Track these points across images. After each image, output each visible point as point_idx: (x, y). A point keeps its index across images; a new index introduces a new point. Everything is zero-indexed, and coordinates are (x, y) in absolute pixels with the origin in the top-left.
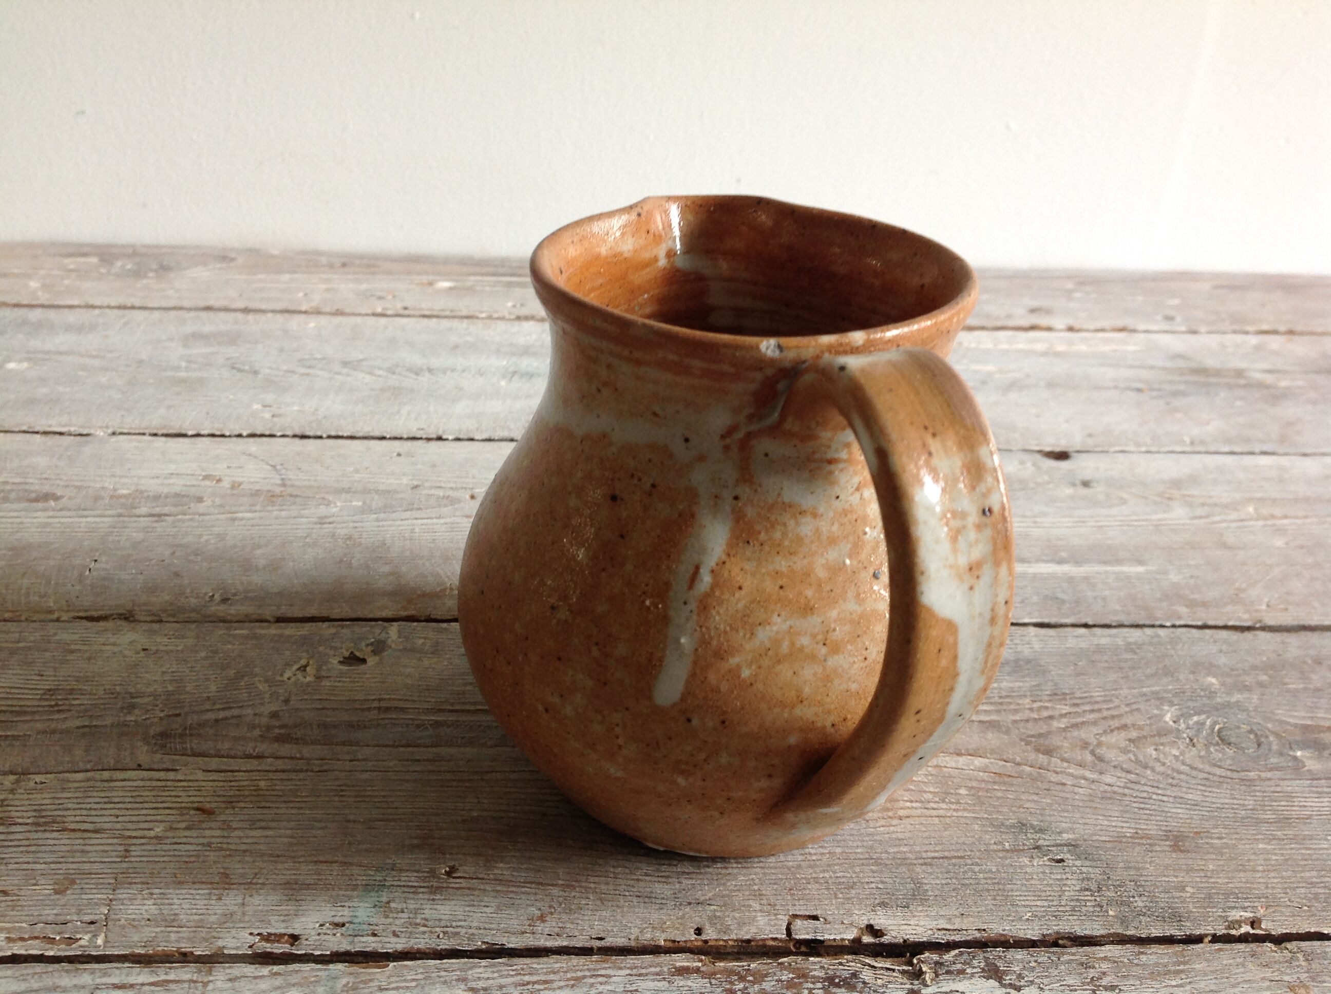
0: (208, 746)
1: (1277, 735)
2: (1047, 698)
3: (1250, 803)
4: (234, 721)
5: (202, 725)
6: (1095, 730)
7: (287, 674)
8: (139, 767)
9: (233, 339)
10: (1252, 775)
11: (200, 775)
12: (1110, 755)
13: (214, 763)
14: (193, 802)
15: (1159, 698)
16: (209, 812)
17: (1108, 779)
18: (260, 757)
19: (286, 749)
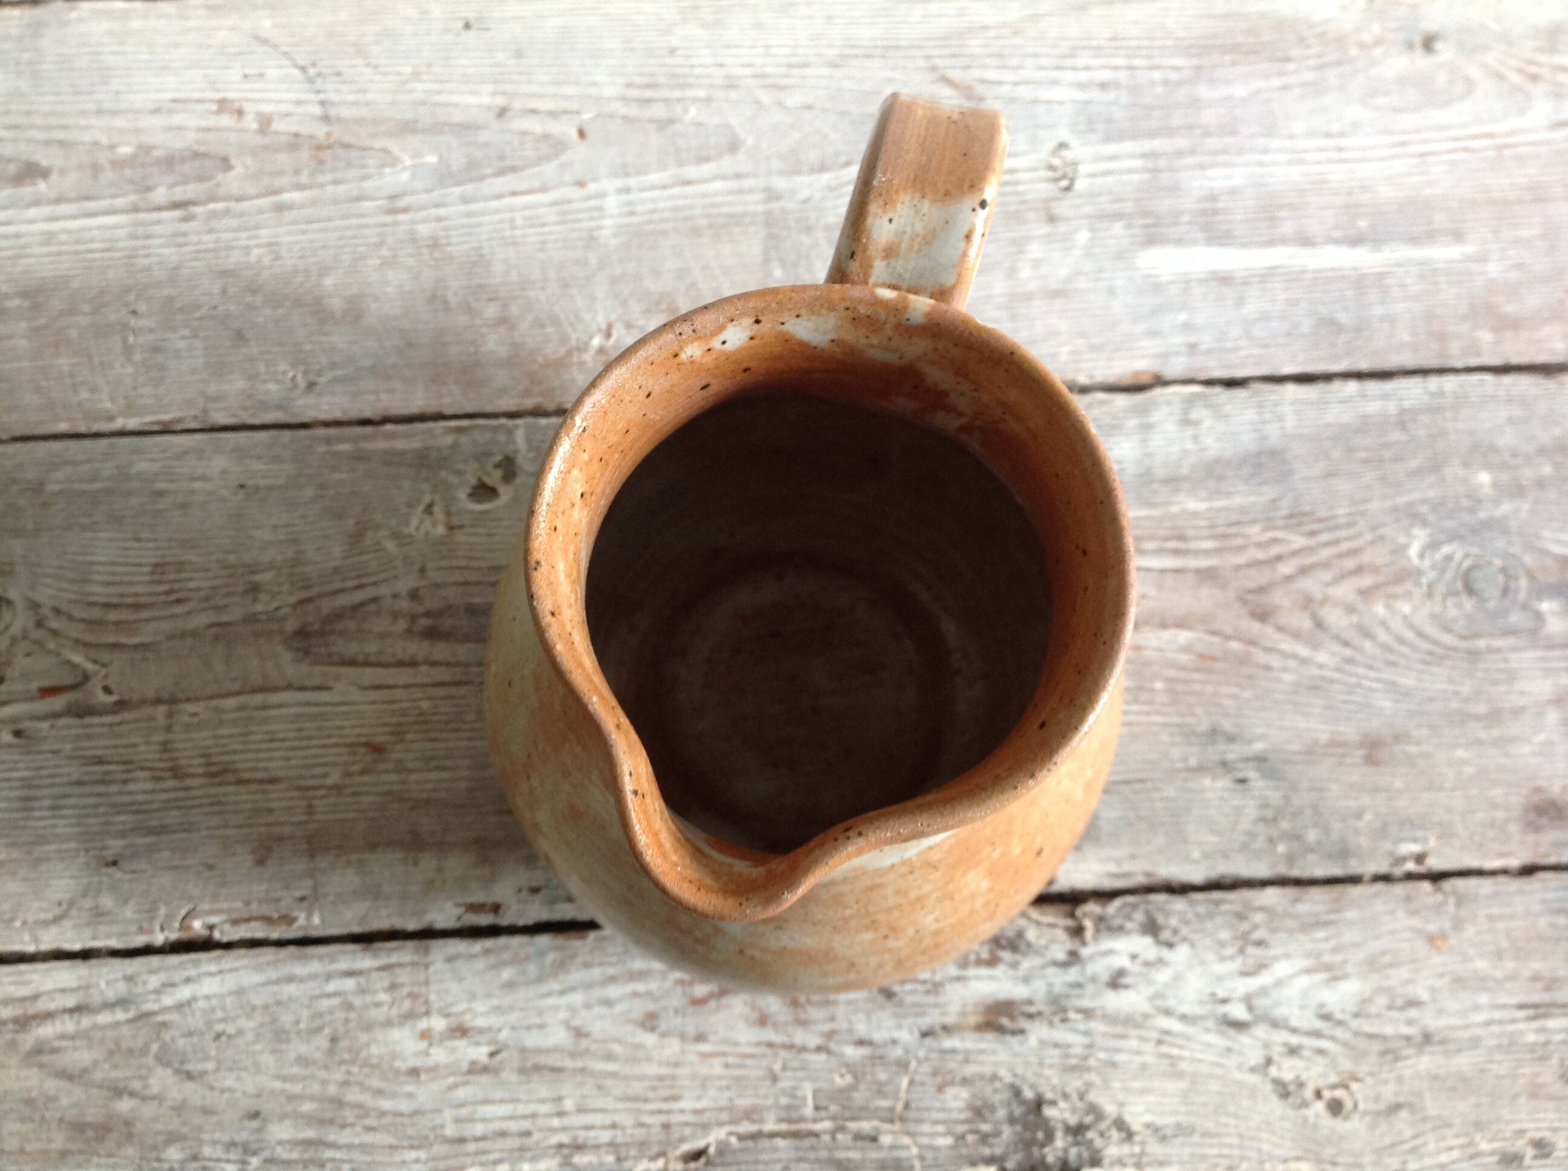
0: (351, 649)
1: (1530, 575)
2: (1280, 523)
3: (1466, 689)
4: (372, 607)
5: (338, 615)
6: (1325, 576)
7: (414, 522)
8: (289, 687)
10: (1482, 643)
11: (356, 695)
12: (1334, 617)
13: (369, 675)
14: (359, 735)
15: (1412, 516)
16: (378, 749)
17: (1322, 657)
18: (413, 664)
19: (441, 650)
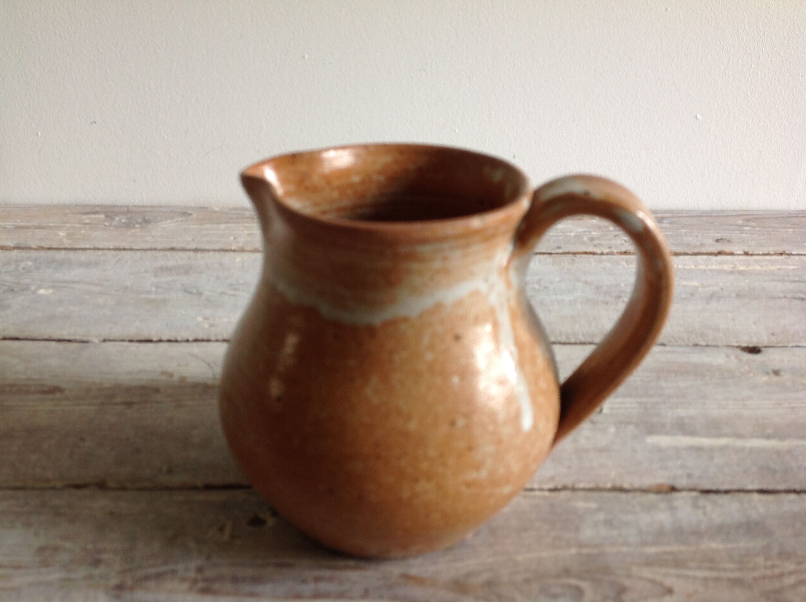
2: (775, 557)
9: (187, 270)
